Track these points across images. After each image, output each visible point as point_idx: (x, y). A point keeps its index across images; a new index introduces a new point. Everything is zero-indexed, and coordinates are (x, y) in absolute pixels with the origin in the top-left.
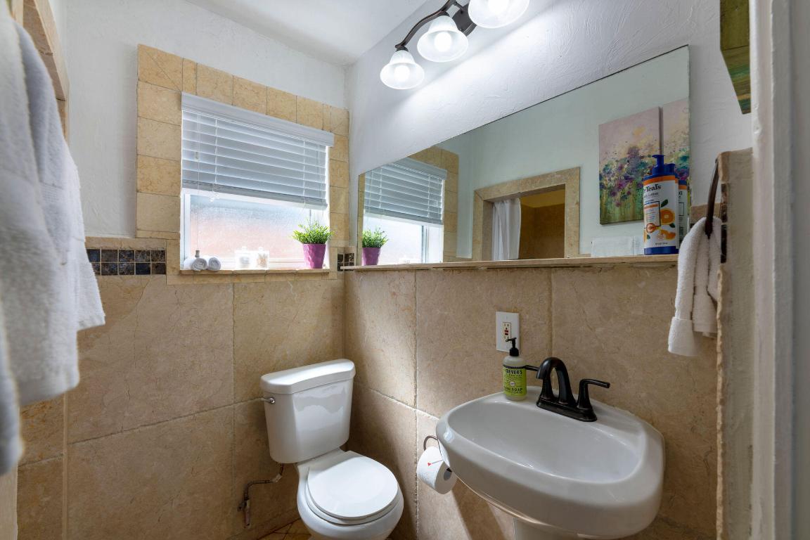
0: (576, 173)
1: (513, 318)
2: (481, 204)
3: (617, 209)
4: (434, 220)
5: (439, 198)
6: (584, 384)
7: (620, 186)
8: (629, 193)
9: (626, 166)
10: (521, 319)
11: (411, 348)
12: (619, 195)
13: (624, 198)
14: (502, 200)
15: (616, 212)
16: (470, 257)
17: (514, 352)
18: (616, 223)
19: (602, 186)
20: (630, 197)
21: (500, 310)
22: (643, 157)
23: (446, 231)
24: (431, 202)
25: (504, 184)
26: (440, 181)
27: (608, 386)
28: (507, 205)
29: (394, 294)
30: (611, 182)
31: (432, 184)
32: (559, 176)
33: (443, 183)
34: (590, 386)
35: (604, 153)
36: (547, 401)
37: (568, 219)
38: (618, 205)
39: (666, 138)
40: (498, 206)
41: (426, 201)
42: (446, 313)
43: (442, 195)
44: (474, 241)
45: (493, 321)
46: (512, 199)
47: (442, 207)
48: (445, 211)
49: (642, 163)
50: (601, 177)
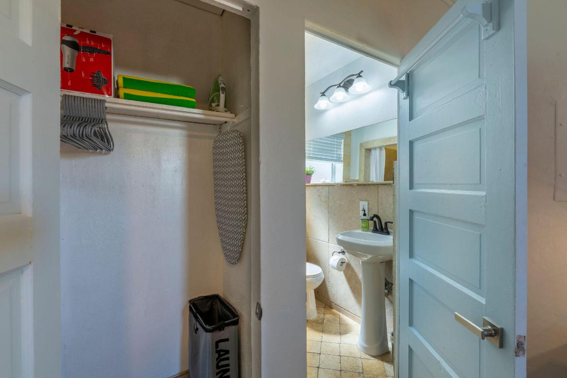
1: (366, 203)
2: (364, 150)
4: (338, 160)
5: (340, 149)
6: (386, 224)
10: (368, 204)
14: (375, 148)
16: (358, 179)
17: (365, 215)
21: (362, 201)
23: (344, 166)
24: (337, 151)
25: (375, 141)
26: (341, 140)
27: (392, 223)
28: (378, 151)
29: (319, 196)
31: (337, 142)
33: (343, 141)
34: (388, 224)
36: (375, 230)
40: (373, 152)
41: (334, 151)
43: (342, 147)
44: (360, 170)
45: (359, 205)
46: (381, 148)
47: (342, 153)
48: (344, 155)
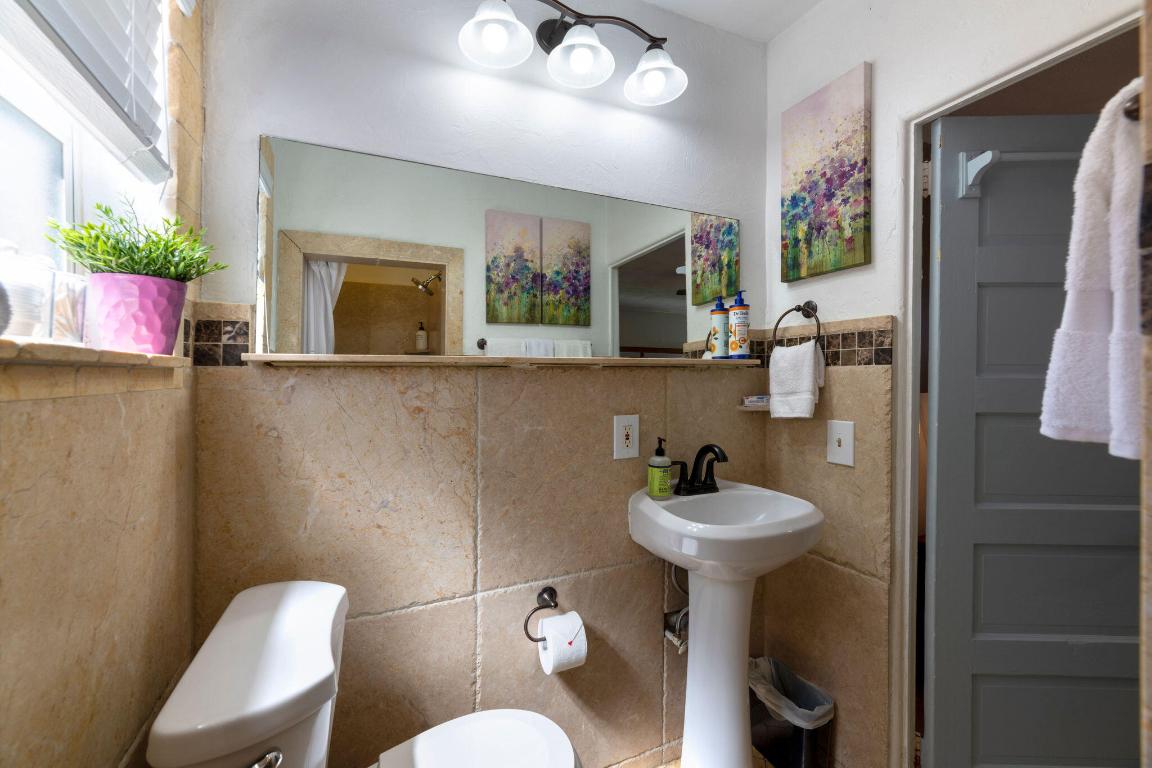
0: (457, 254)
1: (634, 419)
2: (298, 258)
3: (504, 309)
7: (507, 284)
8: (515, 294)
9: (512, 265)
10: (641, 420)
11: (466, 498)
12: (506, 294)
13: (510, 297)
15: (503, 311)
17: (660, 452)
18: (502, 323)
19: (489, 280)
20: (516, 298)
21: (619, 413)
22: (527, 260)
29: (419, 410)
30: (499, 277)
32: (438, 253)
35: (490, 245)
37: (450, 309)
38: (506, 304)
39: (545, 249)
42: (540, 428)
45: (610, 428)
49: (526, 266)
50: (488, 269)
